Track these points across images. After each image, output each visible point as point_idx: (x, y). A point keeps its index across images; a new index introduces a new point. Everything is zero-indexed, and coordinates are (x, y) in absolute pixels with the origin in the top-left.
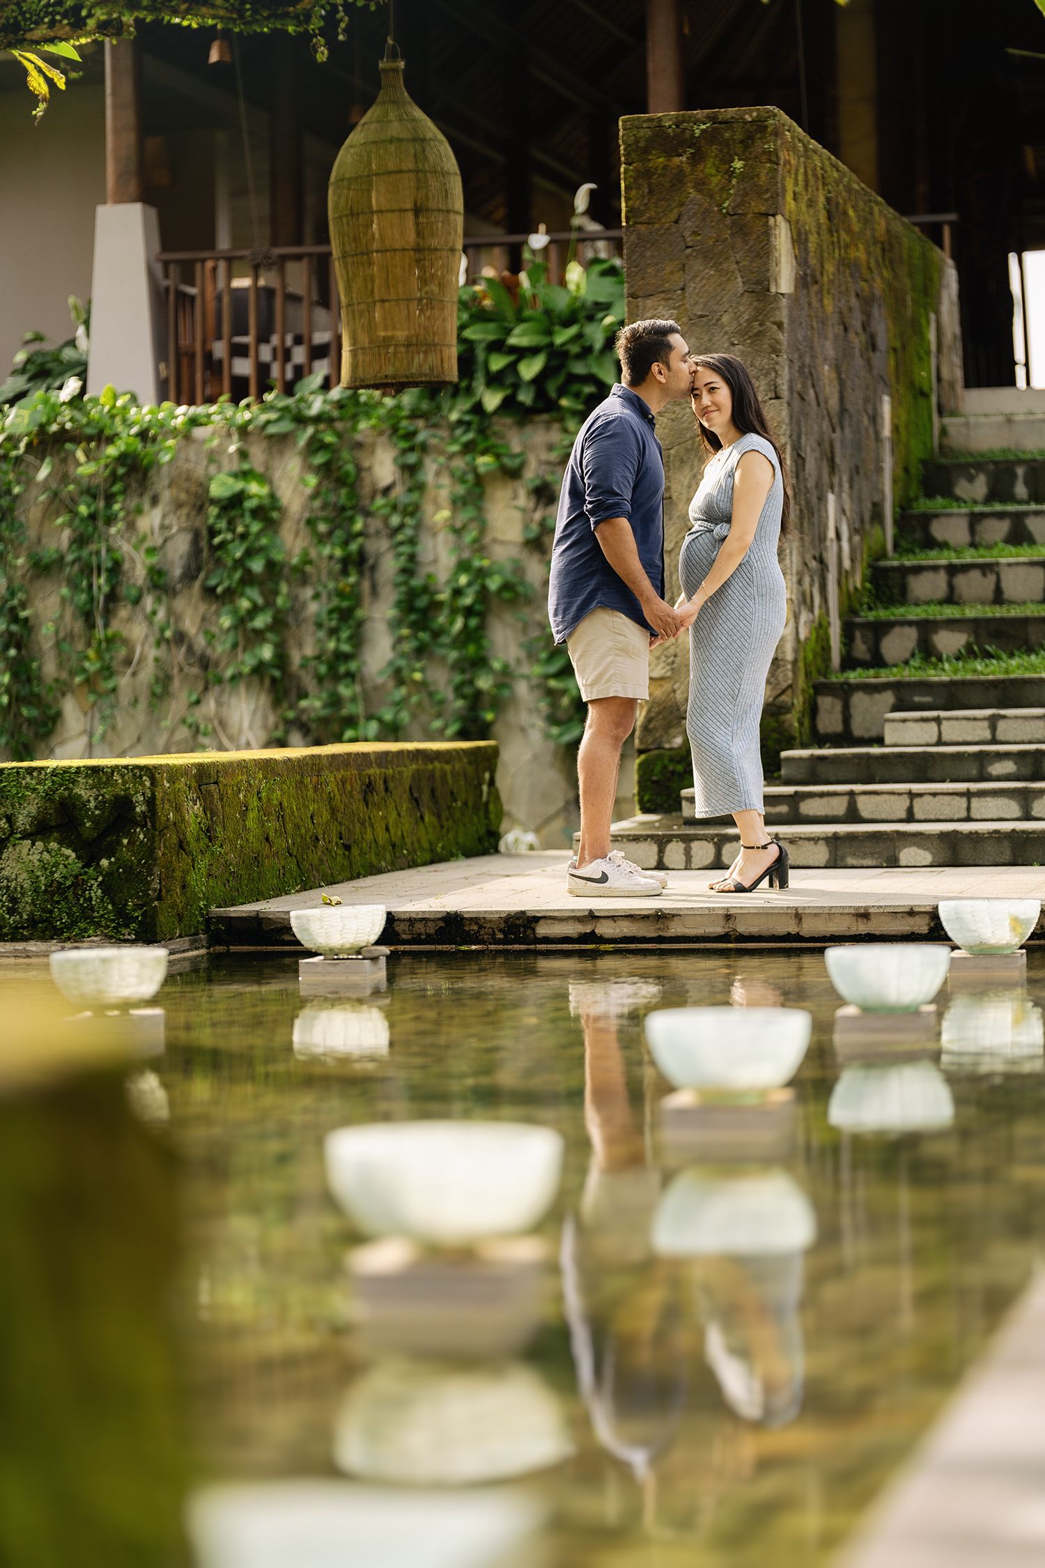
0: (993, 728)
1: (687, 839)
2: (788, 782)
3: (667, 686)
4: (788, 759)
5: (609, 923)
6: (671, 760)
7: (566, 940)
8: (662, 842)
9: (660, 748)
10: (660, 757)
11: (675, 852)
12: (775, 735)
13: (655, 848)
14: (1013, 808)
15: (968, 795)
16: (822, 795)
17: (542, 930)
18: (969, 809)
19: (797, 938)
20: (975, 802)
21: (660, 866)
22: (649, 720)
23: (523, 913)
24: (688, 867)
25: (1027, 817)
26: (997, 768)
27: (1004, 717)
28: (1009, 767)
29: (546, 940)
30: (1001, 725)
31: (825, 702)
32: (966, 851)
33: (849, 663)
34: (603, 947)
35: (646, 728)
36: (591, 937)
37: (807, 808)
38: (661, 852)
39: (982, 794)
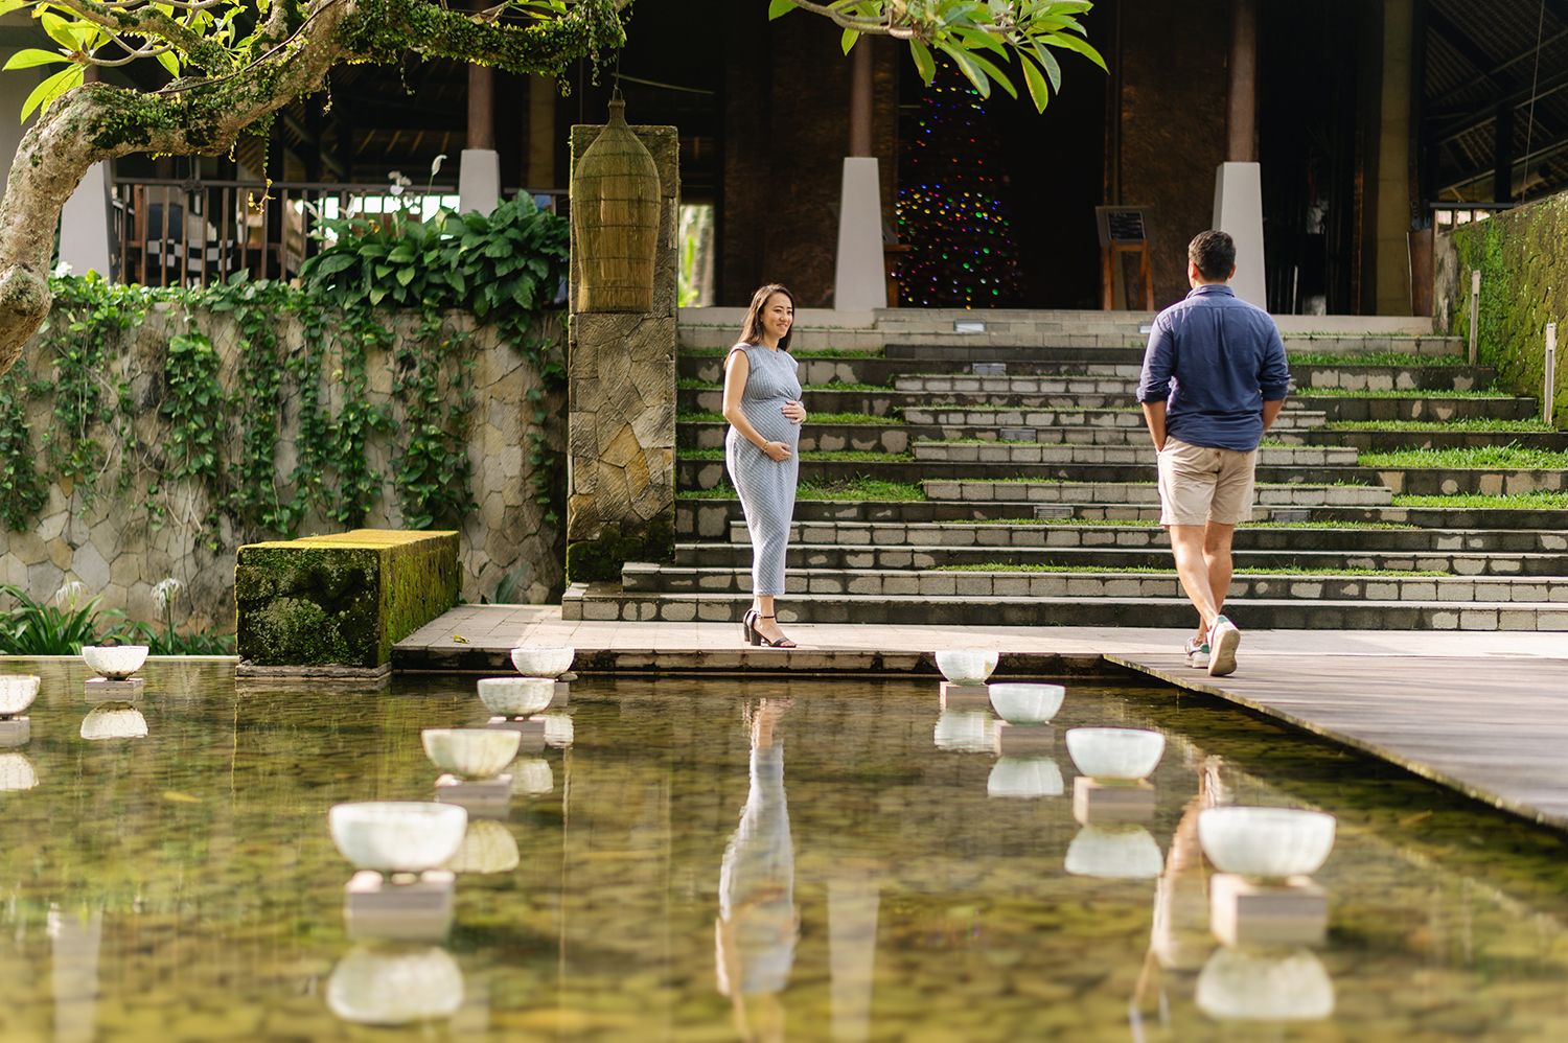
0: (801, 534)
1: (639, 602)
2: (680, 565)
3: (591, 500)
4: (680, 550)
5: (666, 658)
6: (592, 548)
7: (636, 668)
8: (622, 603)
9: (585, 539)
10: (585, 545)
11: (630, 609)
12: (661, 534)
13: (617, 607)
14: (837, 586)
15: (808, 577)
16: (714, 574)
17: (620, 662)
18: (808, 586)
19: (787, 669)
20: (812, 582)
21: (620, 618)
22: (577, 521)
23: (609, 651)
24: (639, 619)
25: (845, 592)
26: (814, 560)
27: (808, 527)
28: (823, 559)
29: (622, 668)
30: (806, 531)
31: (683, 513)
32: (819, 614)
33: (680, 487)
34: (662, 674)
35: (575, 526)
36: (652, 667)
37: (704, 582)
38: (621, 609)
39: (817, 576)
